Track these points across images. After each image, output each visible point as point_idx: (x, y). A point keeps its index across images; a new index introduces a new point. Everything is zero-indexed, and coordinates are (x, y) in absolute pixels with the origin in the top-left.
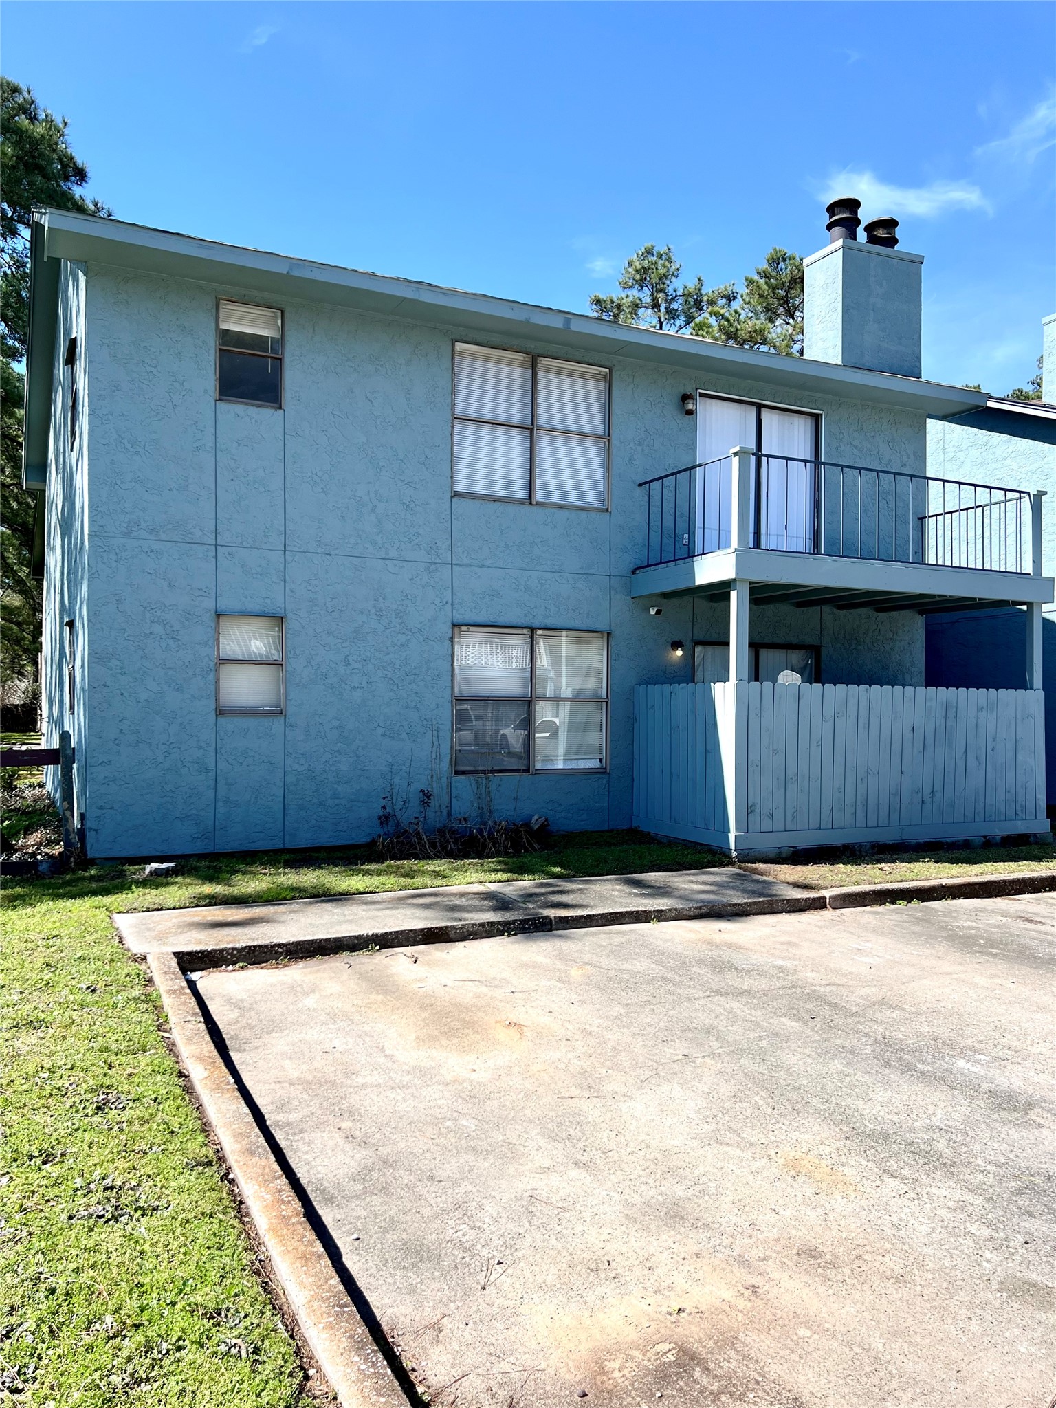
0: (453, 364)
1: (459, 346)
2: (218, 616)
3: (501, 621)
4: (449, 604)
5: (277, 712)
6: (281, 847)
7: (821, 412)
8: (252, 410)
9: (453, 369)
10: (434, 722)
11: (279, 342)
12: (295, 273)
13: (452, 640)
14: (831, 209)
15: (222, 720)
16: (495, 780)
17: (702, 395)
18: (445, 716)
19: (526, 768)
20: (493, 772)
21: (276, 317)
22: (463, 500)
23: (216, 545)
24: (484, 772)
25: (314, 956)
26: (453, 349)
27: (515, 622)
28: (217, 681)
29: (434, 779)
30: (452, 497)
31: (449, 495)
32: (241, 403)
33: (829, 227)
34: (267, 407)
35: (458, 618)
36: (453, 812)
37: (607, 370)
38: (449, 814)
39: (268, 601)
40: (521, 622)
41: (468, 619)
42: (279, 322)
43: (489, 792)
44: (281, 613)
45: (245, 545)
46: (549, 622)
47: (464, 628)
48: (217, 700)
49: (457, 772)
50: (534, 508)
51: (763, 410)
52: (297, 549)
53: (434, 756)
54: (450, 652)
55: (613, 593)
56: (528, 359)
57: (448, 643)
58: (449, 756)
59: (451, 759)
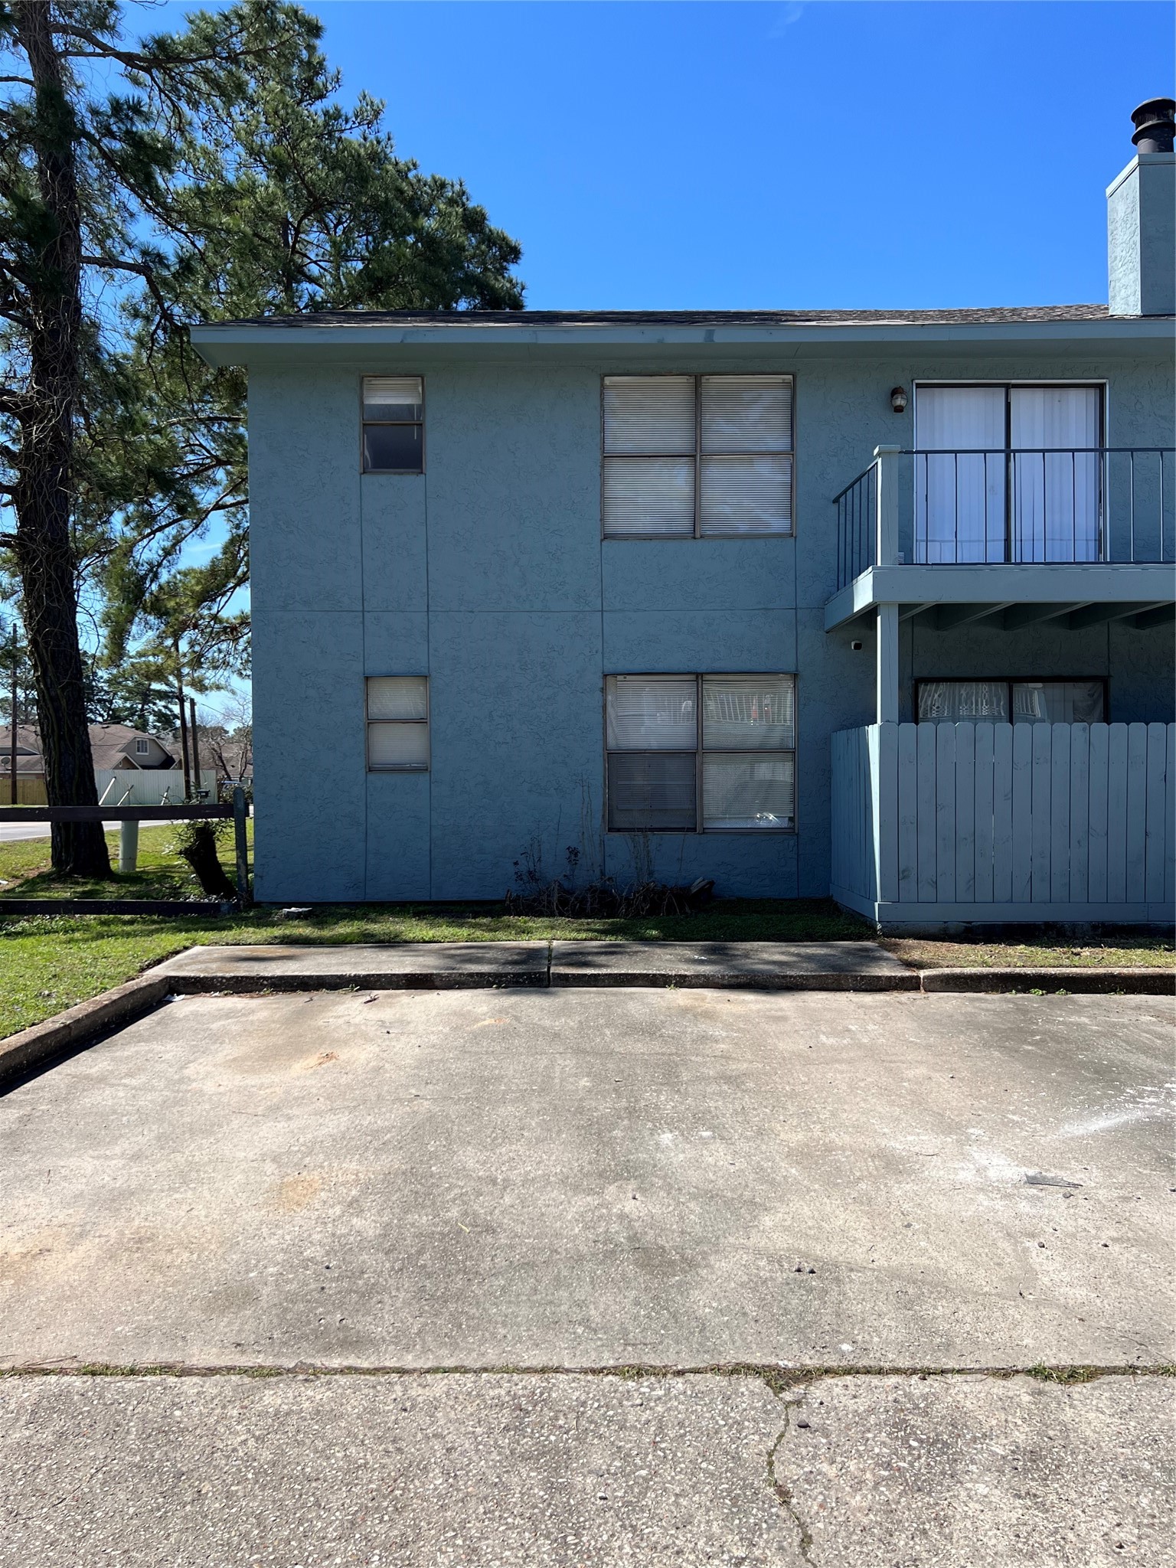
0: (602, 400)
1: (608, 380)
2: (367, 679)
3: (660, 666)
4: (600, 654)
5: (423, 769)
6: (428, 899)
7: (1104, 381)
8: (396, 478)
9: (602, 406)
10: (585, 777)
11: (421, 408)
12: (409, 340)
13: (603, 690)
14: (1139, 116)
15: (372, 777)
16: (654, 839)
17: (919, 386)
18: (597, 769)
19: (692, 827)
20: (652, 830)
21: (416, 386)
22: (614, 542)
23: (363, 611)
24: (639, 830)
25: (295, 991)
26: (603, 386)
27: (675, 668)
28: (367, 739)
29: (586, 835)
30: (602, 540)
31: (598, 538)
32: (384, 473)
33: (1136, 140)
34: (408, 473)
35: (610, 667)
36: (607, 871)
37: (791, 377)
38: (603, 873)
39: (413, 661)
40: (683, 668)
41: (620, 668)
42: (420, 389)
43: (648, 852)
44: (425, 671)
45: (390, 608)
46: (718, 666)
47: (620, 678)
48: (368, 758)
49: (610, 830)
50: (700, 542)
51: (1013, 391)
52: (439, 609)
53: (585, 813)
54: (601, 704)
55: (800, 628)
56: (692, 380)
57: (598, 694)
58: (601, 813)
59: (603, 816)
